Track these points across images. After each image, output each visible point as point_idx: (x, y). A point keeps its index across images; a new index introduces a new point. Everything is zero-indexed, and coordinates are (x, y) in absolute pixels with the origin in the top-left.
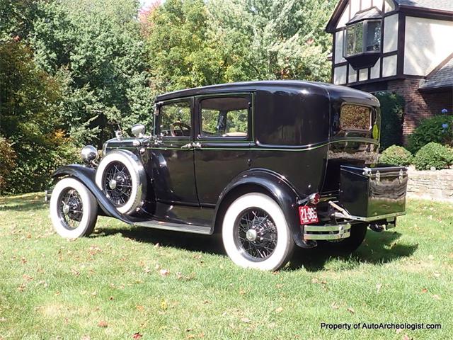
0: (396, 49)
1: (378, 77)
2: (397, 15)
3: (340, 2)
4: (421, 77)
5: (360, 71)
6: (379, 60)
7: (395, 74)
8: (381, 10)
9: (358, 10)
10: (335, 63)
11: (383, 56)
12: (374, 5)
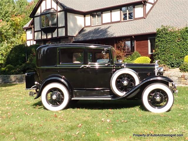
0: (64, 25)
1: (57, 36)
3: (39, 1)
4: (73, 37)
5: (48, 34)
6: (57, 29)
7: (65, 35)
8: (56, 9)
9: (45, 9)
10: (35, 30)
11: (58, 28)
12: (52, 7)
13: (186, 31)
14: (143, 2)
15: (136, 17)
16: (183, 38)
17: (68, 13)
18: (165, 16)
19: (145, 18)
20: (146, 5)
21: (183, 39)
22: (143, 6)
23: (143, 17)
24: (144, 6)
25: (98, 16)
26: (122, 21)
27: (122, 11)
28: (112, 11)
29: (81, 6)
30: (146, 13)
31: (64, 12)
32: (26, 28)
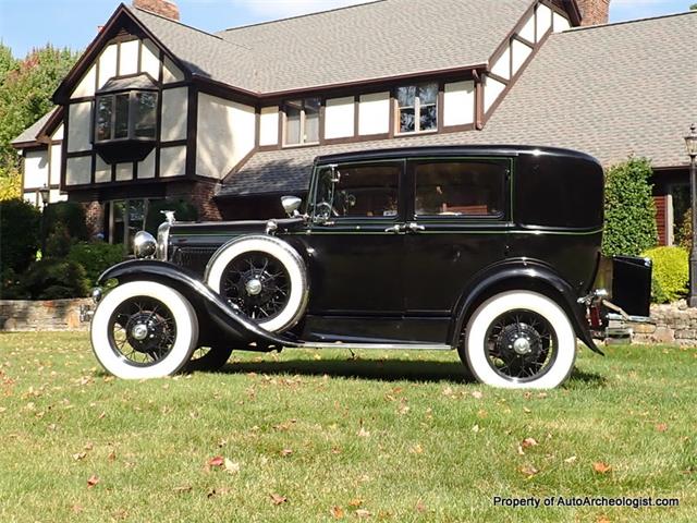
0: (185, 137)
1: (153, 176)
2: (186, 89)
4: (215, 180)
5: (118, 165)
6: (154, 150)
7: (184, 173)
8: (157, 78)
9: (114, 75)
10: (69, 151)
11: (160, 145)
12: (143, 71)
13: (631, 176)
14: (474, 71)
15: (448, 121)
16: (621, 197)
17: (200, 94)
18: (551, 125)
19: (480, 127)
20: (483, 83)
21: (621, 202)
22: (476, 86)
23: (471, 125)
24: (479, 85)
25: (306, 113)
26: (396, 134)
27: (396, 101)
28: (361, 97)
29: (246, 74)
30: (485, 111)
31: (187, 88)
32: (26, 145)
